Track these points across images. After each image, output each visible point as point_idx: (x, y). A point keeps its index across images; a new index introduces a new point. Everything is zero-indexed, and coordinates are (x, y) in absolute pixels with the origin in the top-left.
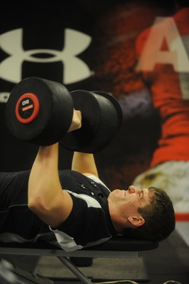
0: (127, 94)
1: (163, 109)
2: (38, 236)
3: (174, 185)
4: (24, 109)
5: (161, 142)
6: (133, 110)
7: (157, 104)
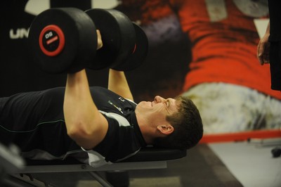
0: (155, 20)
1: (192, 33)
2: (68, 153)
3: (208, 107)
4: (49, 42)
5: (192, 65)
6: (162, 36)
7: (185, 29)
